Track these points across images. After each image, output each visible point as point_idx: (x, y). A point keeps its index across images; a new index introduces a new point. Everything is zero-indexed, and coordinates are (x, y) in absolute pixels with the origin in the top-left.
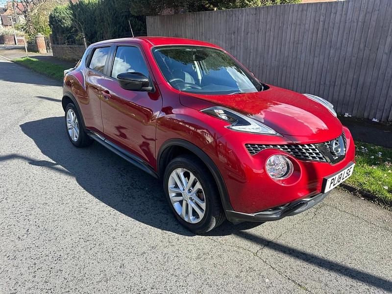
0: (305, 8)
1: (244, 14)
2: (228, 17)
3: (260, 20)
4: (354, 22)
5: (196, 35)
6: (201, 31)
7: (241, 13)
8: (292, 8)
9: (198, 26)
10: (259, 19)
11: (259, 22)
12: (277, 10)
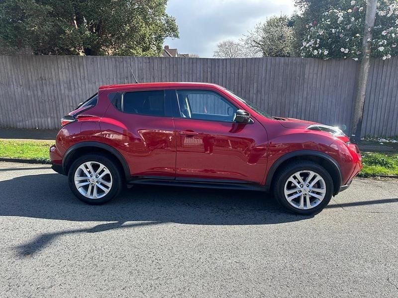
0: (195, 61)
1: (137, 62)
2: (118, 63)
3: (155, 68)
4: (232, 74)
5: (75, 78)
6: (82, 74)
7: (132, 61)
8: (183, 61)
9: (78, 70)
10: (153, 67)
11: (154, 69)
12: (170, 61)
